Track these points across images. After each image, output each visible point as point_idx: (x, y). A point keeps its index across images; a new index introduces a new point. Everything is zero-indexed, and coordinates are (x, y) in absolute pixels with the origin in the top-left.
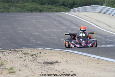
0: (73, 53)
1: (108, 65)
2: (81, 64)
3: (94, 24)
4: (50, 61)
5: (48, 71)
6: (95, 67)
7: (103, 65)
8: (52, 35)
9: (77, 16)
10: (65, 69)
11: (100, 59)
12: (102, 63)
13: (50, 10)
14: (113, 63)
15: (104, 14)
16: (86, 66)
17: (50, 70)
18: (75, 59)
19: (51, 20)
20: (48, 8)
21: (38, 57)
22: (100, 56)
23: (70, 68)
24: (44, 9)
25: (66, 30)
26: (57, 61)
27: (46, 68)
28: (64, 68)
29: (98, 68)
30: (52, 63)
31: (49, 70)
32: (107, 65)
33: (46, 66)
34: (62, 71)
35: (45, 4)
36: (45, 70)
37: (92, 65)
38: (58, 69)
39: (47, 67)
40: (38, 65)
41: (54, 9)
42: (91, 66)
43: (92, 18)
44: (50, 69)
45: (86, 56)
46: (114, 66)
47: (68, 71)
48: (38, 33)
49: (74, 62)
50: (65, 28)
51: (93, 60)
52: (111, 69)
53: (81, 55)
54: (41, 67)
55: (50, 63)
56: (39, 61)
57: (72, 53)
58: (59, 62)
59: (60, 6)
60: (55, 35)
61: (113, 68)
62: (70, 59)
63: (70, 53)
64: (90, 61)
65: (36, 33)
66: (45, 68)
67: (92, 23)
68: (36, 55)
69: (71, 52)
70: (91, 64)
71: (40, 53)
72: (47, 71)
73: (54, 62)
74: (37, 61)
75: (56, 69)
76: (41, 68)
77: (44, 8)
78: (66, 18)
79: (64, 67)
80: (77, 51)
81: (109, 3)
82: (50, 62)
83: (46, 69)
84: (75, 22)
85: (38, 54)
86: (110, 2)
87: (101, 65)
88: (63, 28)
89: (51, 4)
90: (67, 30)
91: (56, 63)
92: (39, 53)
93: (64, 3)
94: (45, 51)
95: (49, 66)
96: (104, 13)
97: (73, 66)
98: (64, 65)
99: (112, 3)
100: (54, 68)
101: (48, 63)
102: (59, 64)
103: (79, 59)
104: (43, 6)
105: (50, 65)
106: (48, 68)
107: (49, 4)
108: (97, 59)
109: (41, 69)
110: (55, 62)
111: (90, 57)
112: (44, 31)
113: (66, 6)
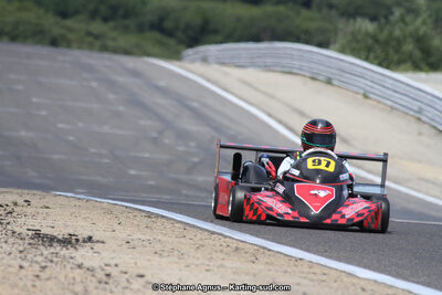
0: (163, 217)
1: (289, 270)
2: (185, 256)
3: (280, 122)
4: (60, 232)
5: (49, 264)
6: (234, 273)
7: (270, 270)
8: (93, 150)
9: (208, 80)
10: (116, 265)
11: (264, 248)
12: (267, 263)
13: (98, 43)
14: (310, 268)
15: (330, 87)
16: (203, 264)
17: (56, 264)
18: (164, 238)
19: (94, 84)
20: (89, 34)
21: (14, 214)
22: (268, 239)
23: (136, 264)
24: (72, 36)
25: (154, 135)
26: (90, 238)
27: (42, 255)
28: (113, 263)
29: (247, 274)
30: (70, 242)
31: (52, 261)
32: (286, 272)
33: (42, 247)
34: (103, 270)
35: (76, 12)
36: (37, 262)
37: (227, 264)
38: (87, 264)
39: (45, 253)
40: (11, 240)
41: (114, 39)
42: (222, 266)
43: (273, 97)
44: (55, 259)
45: (213, 233)
46: (311, 276)
47: (126, 273)
48: (31, 134)
49: (158, 247)
50: (149, 123)
51: (237, 249)
52: (298, 284)
53: (194, 226)
54: (21, 248)
55: (59, 241)
56: (17, 230)
57: (157, 216)
58: (98, 242)
59: (141, 29)
60: (104, 152)
61: (306, 282)
62: (143, 237)
63: (149, 215)
64: (221, 251)
65: (23, 133)
66: (39, 253)
67: (270, 115)
68: (9, 209)
69: (153, 214)
70: (223, 259)
71: (26, 201)
72: (44, 264)
73: (77, 240)
74: (9, 227)
75: (79, 260)
76: (21, 252)
77: (70, 30)
78: (162, 83)
79: (113, 258)
80: (181, 213)
81: (357, 42)
82: (60, 237)
83: (39, 259)
84: (195, 105)
85: (15, 204)
86: (359, 37)
87: (262, 267)
88: (142, 122)
89: (105, 20)
90: (161, 133)
91: (84, 241)
92: (20, 201)
93: (162, 19)
94: (49, 199)
95: (52, 250)
96: (329, 82)
97: (149, 260)
98: (114, 251)
99: (370, 41)
100: (72, 258)
101: (51, 240)
102: (98, 247)
103: (183, 240)
104: (69, 22)
105: (57, 248)
106: (50, 257)
107: (93, 15)
108: (251, 249)
109: (22, 255)
110: (80, 237)
111: (225, 237)
112: (61, 125)
113: (170, 34)
